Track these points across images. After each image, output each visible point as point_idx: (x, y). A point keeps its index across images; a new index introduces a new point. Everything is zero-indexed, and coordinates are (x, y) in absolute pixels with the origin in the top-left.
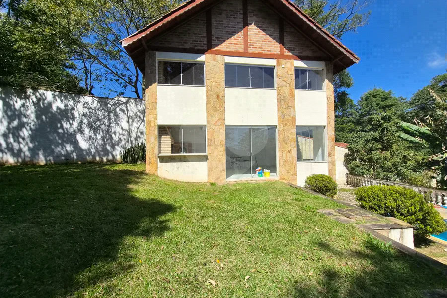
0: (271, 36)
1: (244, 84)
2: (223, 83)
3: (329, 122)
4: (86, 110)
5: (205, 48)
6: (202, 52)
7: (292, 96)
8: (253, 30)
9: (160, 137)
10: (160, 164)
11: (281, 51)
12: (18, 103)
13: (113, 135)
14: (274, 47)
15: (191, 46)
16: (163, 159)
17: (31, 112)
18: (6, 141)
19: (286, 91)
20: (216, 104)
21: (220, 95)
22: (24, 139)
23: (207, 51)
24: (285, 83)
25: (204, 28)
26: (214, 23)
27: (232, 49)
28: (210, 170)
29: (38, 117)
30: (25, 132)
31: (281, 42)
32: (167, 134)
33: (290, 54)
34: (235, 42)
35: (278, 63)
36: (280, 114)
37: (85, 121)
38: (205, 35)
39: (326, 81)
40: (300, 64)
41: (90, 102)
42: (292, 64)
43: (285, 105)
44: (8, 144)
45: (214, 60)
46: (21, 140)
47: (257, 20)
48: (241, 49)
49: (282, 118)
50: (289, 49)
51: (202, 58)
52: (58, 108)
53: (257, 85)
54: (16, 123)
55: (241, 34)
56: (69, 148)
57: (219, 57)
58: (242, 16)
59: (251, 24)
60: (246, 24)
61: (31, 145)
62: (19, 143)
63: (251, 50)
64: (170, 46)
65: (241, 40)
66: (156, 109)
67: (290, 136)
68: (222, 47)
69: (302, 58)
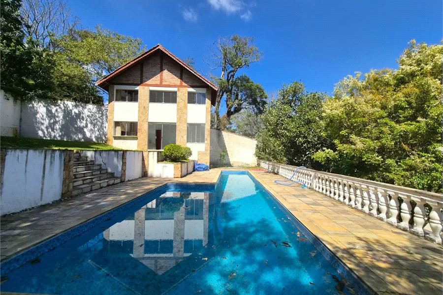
0: (175, 75)
1: (160, 101)
2: (148, 101)
3: (207, 122)
4: (89, 113)
5: (139, 83)
6: (138, 85)
7: (186, 107)
8: (166, 73)
9: (115, 127)
10: (114, 141)
11: (181, 83)
12: (54, 109)
13: (104, 129)
14: (177, 81)
15: (132, 82)
16: (116, 138)
17: (61, 115)
18: (47, 130)
19: (182, 105)
20: (144, 111)
21: (146, 106)
22: (56, 130)
23: (140, 84)
24: (181, 100)
25: (139, 73)
26: (144, 70)
27: (154, 83)
28: (139, 145)
29: (64, 117)
30: (57, 126)
31: (181, 78)
32: (119, 126)
33: (186, 85)
34: (155, 79)
35: (178, 89)
36: (178, 116)
37: (89, 120)
38: (140, 76)
39: (207, 99)
40: (192, 90)
41: (91, 109)
42: (187, 90)
43: (182, 112)
44: (48, 133)
45: (143, 89)
46: (55, 131)
47: (168, 67)
48: (158, 83)
49: (179, 118)
50: (186, 82)
51: (137, 88)
52: (75, 113)
53: (167, 101)
54: (52, 121)
55: (159, 75)
56: (80, 136)
57: (146, 87)
58: (160, 66)
59: (165, 70)
60: (162, 70)
61: (60, 134)
62: (54, 132)
63: (163, 83)
64: (122, 82)
65: (159, 78)
66: (113, 113)
67: (183, 128)
68: (148, 82)
69: (192, 87)
